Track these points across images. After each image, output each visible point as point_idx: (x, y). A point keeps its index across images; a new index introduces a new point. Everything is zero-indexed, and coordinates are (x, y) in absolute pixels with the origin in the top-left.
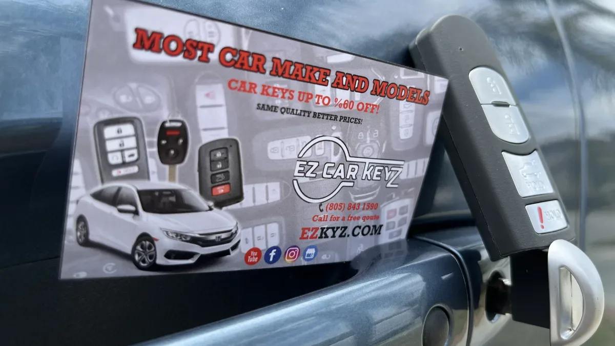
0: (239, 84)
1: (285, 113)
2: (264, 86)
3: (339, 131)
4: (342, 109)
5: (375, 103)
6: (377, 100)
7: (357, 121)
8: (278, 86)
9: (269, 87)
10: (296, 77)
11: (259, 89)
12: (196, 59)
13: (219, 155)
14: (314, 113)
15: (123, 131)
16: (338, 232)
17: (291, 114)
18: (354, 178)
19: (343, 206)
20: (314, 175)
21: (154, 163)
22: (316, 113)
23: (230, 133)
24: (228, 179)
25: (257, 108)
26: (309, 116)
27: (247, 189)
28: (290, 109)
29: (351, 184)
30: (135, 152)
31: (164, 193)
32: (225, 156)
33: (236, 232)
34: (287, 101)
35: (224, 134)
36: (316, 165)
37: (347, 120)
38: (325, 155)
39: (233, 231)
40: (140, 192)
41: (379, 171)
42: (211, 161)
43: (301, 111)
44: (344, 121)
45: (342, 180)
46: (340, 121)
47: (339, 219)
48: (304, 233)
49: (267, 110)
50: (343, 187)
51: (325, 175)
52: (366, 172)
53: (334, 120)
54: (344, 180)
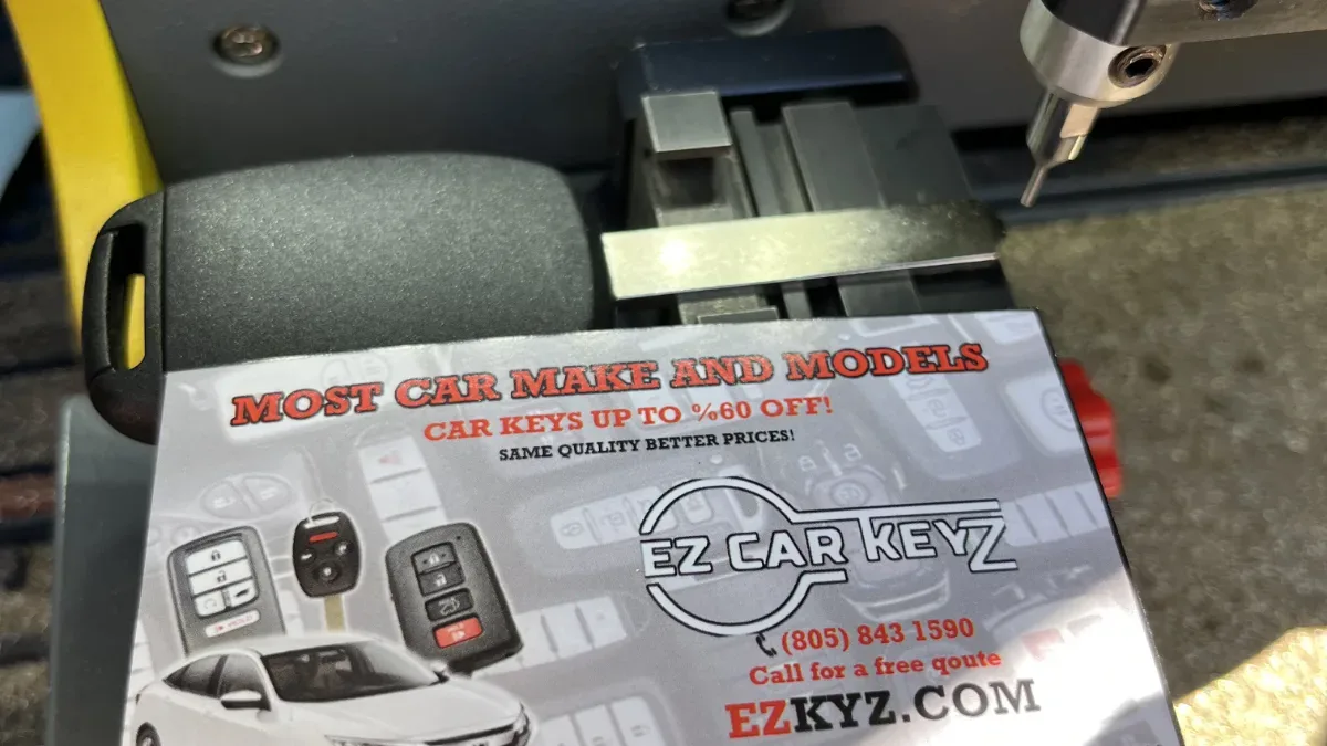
0: (447, 430)
1: (573, 454)
2: (505, 421)
3: (734, 464)
4: (720, 420)
5: (811, 395)
6: (816, 388)
7: (779, 436)
8: (539, 413)
9: (517, 419)
10: (577, 390)
11: (495, 427)
12: (352, 412)
13: (434, 559)
14: (648, 440)
15: (222, 556)
16: (862, 711)
17: (587, 453)
18: (839, 559)
19: (838, 634)
20: (708, 568)
21: (290, 597)
22: (654, 440)
23: (448, 515)
24: (471, 606)
25: (501, 459)
26: (635, 449)
27: (524, 623)
28: (581, 445)
29: (840, 576)
30: (249, 585)
31: (323, 654)
32: (449, 559)
33: (526, 730)
34: (570, 433)
35: (439, 519)
36: (700, 545)
37: (747, 439)
38: (716, 520)
39: (518, 727)
40: (266, 660)
41: (914, 533)
42: (418, 575)
43: (611, 443)
44: (738, 442)
45: (802, 570)
46: (727, 443)
47: (843, 673)
48: (737, 721)
49: (525, 457)
50: (812, 585)
51: (738, 564)
52: (871, 543)
53: (709, 444)
54: (806, 569)
